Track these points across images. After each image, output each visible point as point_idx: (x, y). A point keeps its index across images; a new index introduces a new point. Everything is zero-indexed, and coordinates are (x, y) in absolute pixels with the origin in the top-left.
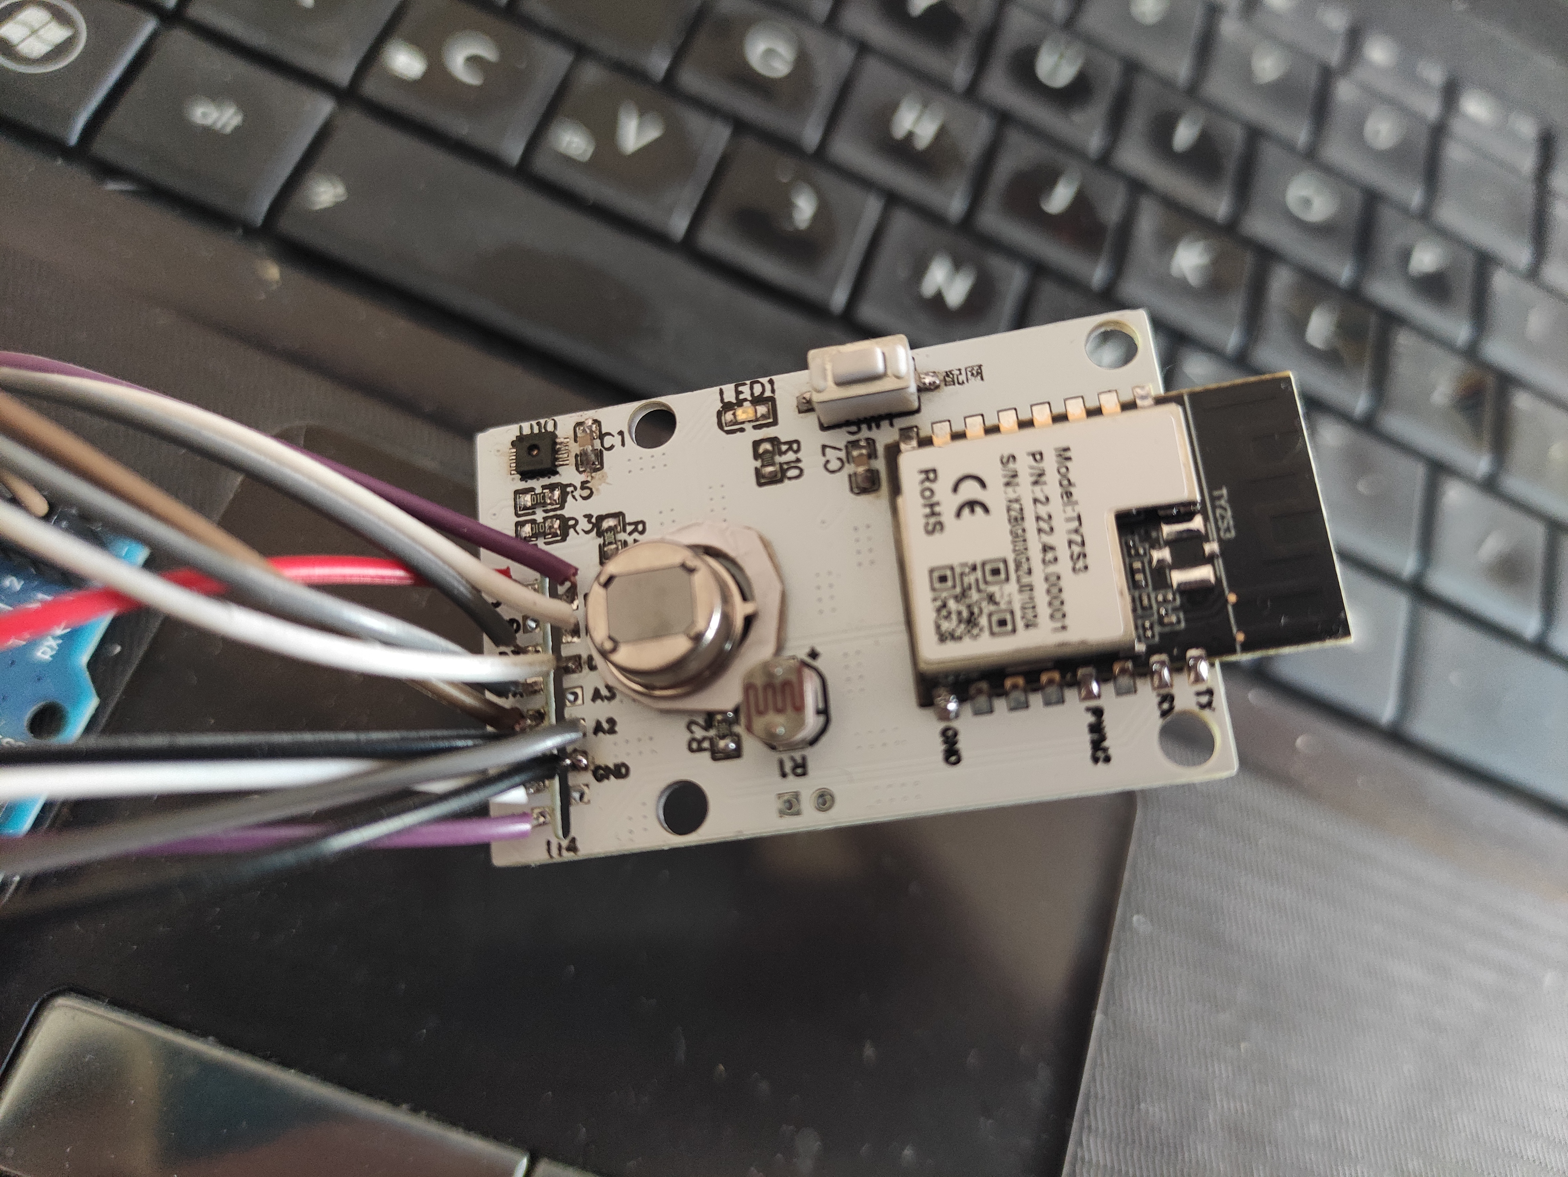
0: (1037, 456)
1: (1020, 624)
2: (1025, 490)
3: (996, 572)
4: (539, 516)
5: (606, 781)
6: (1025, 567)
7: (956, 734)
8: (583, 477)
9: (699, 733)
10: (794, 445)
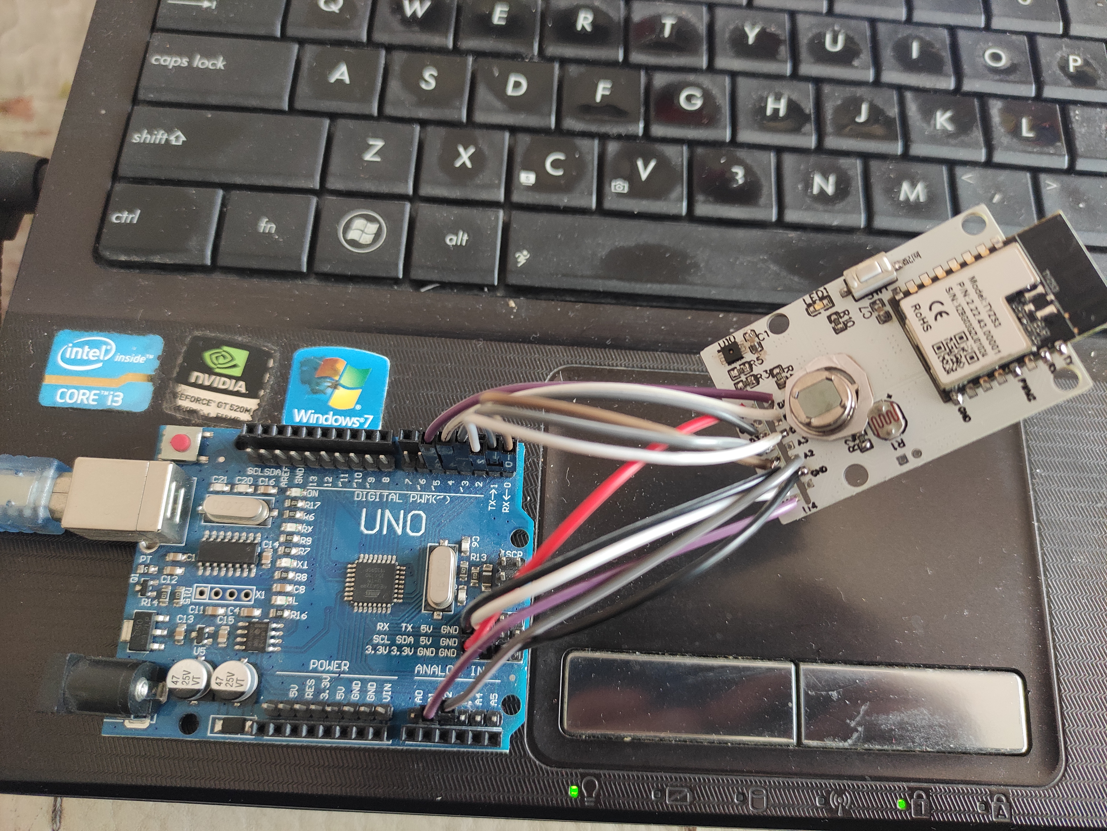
0: (962, 284)
1: (980, 356)
2: (961, 299)
3: (961, 338)
4: (743, 378)
5: (818, 476)
6: (973, 332)
7: (965, 409)
8: (756, 356)
9: (851, 444)
10: (846, 312)
